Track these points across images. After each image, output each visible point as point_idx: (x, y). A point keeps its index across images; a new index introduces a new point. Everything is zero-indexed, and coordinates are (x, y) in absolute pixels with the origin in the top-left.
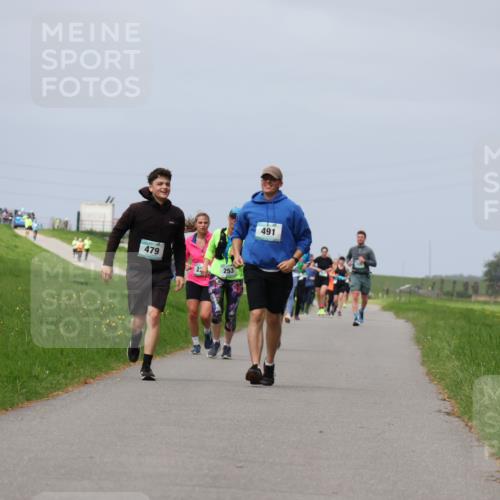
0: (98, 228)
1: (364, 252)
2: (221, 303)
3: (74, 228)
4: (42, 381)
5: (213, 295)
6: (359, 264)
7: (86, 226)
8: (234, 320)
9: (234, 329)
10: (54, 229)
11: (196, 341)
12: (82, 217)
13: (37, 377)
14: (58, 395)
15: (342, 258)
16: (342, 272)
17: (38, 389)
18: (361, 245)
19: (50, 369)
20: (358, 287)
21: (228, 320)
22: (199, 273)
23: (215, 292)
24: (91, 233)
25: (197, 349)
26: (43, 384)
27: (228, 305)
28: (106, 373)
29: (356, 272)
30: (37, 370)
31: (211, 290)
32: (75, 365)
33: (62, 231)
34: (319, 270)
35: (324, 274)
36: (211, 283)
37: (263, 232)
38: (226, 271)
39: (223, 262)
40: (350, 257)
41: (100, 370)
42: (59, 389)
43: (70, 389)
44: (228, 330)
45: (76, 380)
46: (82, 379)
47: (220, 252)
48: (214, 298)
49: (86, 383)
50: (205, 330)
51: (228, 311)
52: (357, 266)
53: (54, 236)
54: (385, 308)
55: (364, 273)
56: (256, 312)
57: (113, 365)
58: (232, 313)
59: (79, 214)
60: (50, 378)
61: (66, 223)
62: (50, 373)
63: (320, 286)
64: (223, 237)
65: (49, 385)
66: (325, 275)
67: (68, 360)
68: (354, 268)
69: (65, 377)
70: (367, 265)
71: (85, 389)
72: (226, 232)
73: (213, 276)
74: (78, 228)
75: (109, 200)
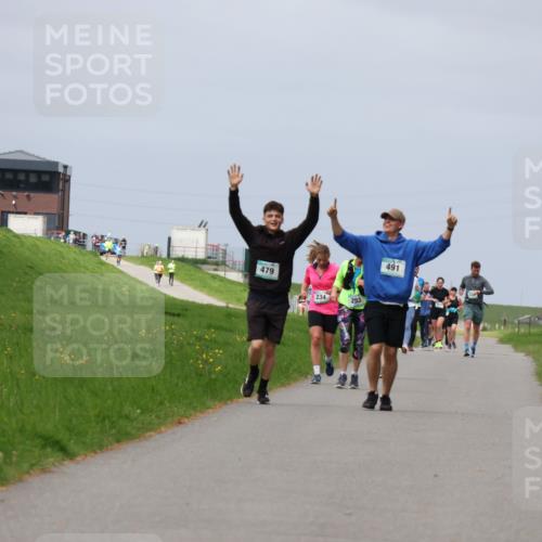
0: (190, 255)
1: (478, 282)
2: (350, 331)
3: (165, 255)
4: (132, 421)
5: (343, 324)
6: (473, 294)
7: (177, 252)
8: (362, 349)
9: (361, 358)
10: (143, 256)
11: (317, 370)
12: (173, 243)
13: (127, 417)
14: (151, 436)
15: (454, 289)
16: (455, 304)
17: (129, 429)
18: (476, 276)
19: (141, 409)
20: (471, 316)
21: (355, 349)
22: (319, 301)
23: (344, 320)
24: (182, 260)
25: (317, 379)
26: (135, 423)
27: (356, 333)
28: (201, 412)
29: (469, 301)
30: (127, 409)
31: (340, 318)
32: (168, 405)
33: (149, 258)
34: (434, 300)
35: (440, 305)
36: (340, 312)
37: (388, 267)
38: (355, 300)
39: (350, 292)
40: (463, 286)
41: (195, 408)
42: (151, 430)
43: (163, 429)
44: (356, 358)
45: (170, 419)
46: (176, 419)
47: (348, 282)
48: (344, 326)
49: (180, 423)
50: (326, 358)
51: (356, 340)
52: (471, 297)
53: (142, 264)
54: (502, 341)
55: (477, 303)
56: (375, 347)
57: (209, 403)
58: (359, 342)
59: (169, 239)
60: (141, 418)
61: (156, 250)
62: (142, 413)
63: (436, 318)
64: (350, 268)
65: (140, 426)
66: (442, 307)
67: (158, 398)
68: (467, 297)
69: (158, 417)
70: (480, 296)
71: (180, 430)
72: (353, 263)
73: (341, 305)
74: (169, 254)
75: (203, 225)
